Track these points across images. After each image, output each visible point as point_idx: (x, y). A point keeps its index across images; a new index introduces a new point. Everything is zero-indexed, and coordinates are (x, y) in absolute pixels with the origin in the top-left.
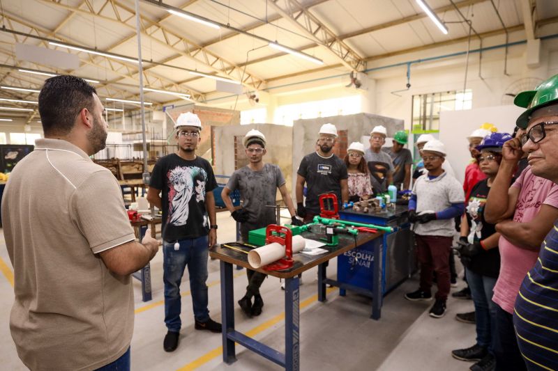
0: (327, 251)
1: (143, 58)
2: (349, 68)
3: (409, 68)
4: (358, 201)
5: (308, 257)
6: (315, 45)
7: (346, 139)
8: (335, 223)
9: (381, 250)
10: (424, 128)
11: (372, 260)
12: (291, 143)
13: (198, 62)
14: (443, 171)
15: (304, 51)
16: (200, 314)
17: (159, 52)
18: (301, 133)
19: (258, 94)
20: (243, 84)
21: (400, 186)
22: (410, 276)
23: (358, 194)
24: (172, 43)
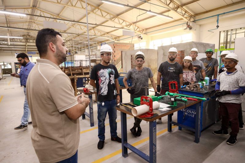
0: (171, 109)
1: (89, 23)
2: (186, 20)
3: (218, 17)
4: (189, 84)
5: (161, 112)
6: (169, 11)
7: (184, 54)
8: (176, 95)
9: (200, 109)
10: (226, 48)
11: (195, 113)
12: (157, 57)
13: (115, 23)
14: (236, 69)
15: (163, 14)
16: (113, 134)
17: (99, 20)
18: (161, 52)
19: (142, 36)
20: (135, 31)
21: (212, 77)
22: (216, 122)
23: (189, 81)
24: (104, 16)
